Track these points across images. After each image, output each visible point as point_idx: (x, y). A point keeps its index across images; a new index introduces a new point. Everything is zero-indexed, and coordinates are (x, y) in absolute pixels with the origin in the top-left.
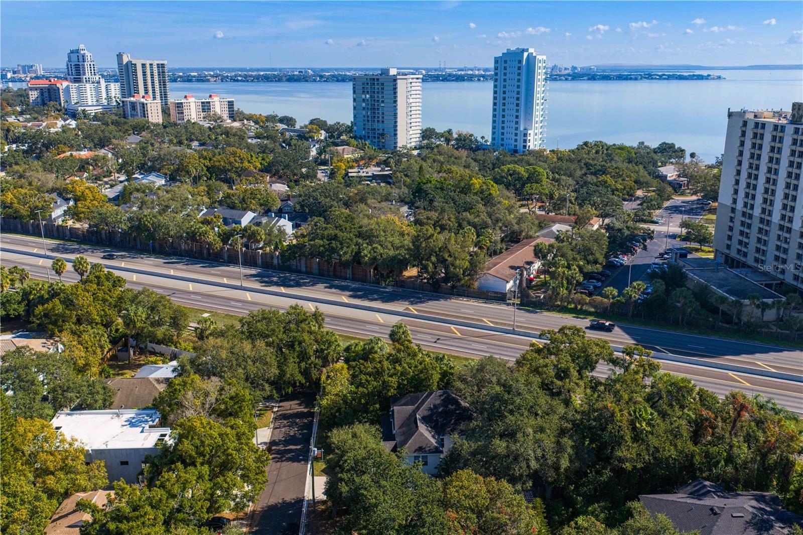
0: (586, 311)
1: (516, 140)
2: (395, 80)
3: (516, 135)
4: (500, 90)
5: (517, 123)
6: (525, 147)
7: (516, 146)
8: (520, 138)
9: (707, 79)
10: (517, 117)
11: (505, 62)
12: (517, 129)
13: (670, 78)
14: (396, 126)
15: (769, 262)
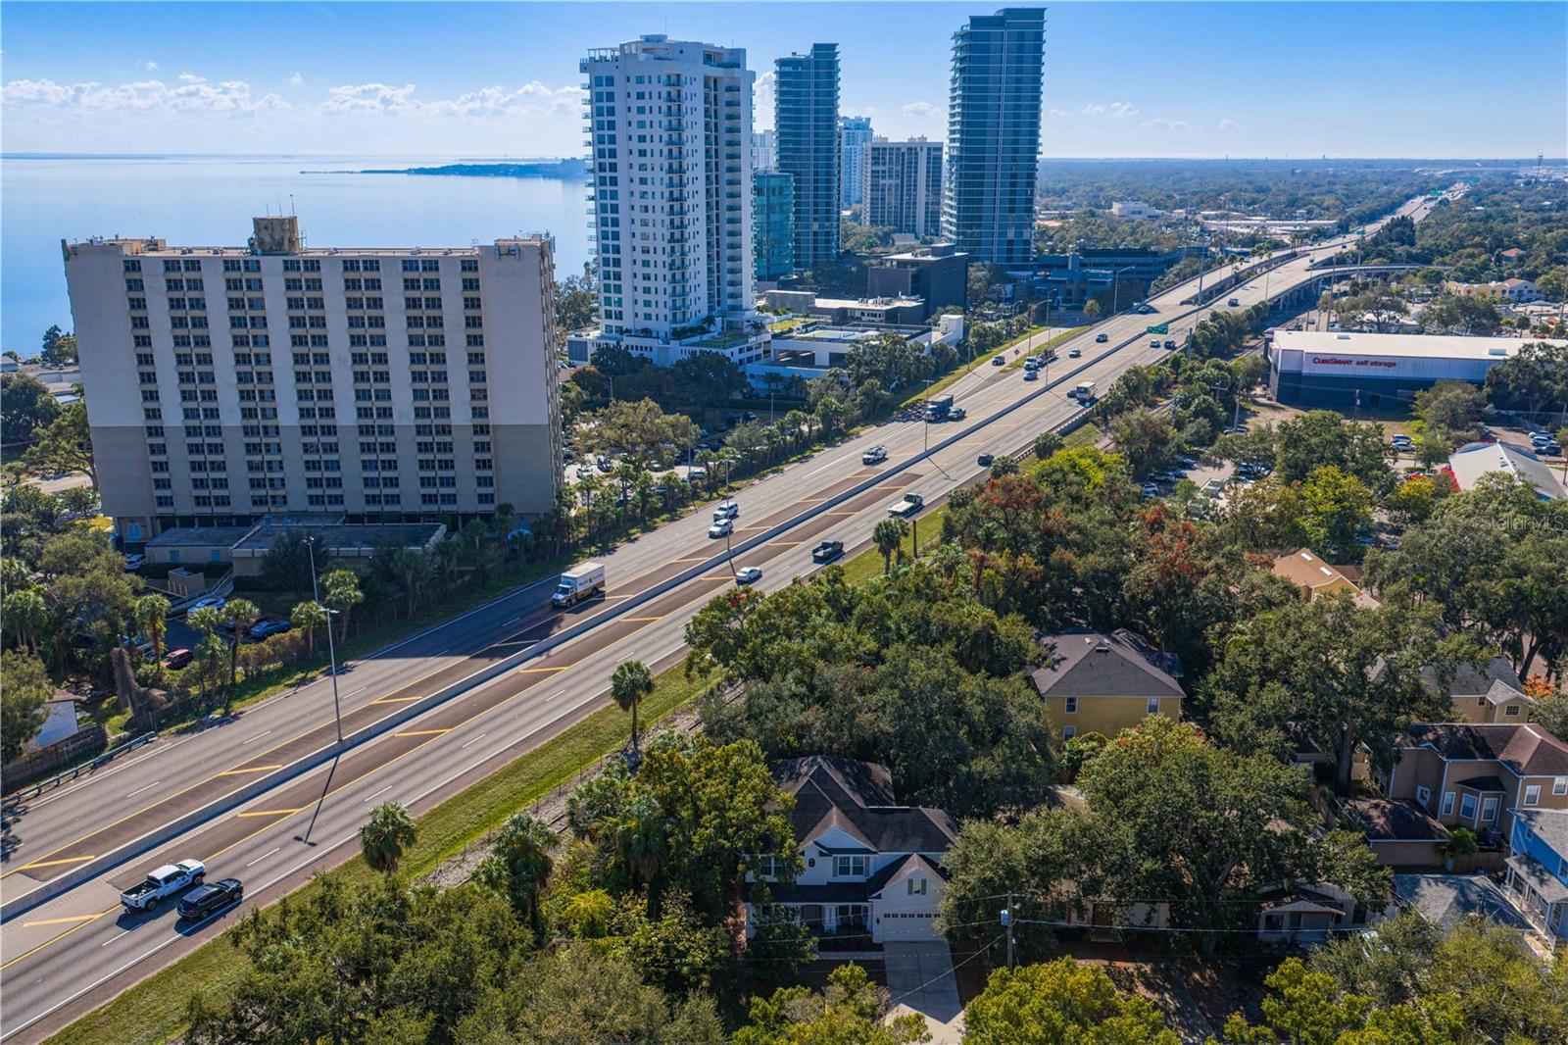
15: (297, 493)
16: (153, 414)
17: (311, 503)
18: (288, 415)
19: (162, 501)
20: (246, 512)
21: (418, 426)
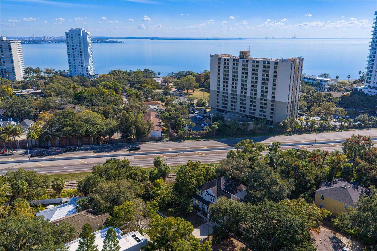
0: (197, 138)
1: (82, 71)
2: (9, 43)
3: (82, 68)
4: (71, 48)
5: (82, 63)
6: (88, 74)
7: (83, 74)
8: (85, 70)
9: (117, 42)
10: (81, 60)
11: (72, 35)
12: (82, 66)
13: (102, 42)
14: (14, 67)
15: (238, 109)
16: (218, 88)
17: (240, 111)
18: (239, 93)
19: (218, 106)
20: (229, 111)
21: (261, 98)
